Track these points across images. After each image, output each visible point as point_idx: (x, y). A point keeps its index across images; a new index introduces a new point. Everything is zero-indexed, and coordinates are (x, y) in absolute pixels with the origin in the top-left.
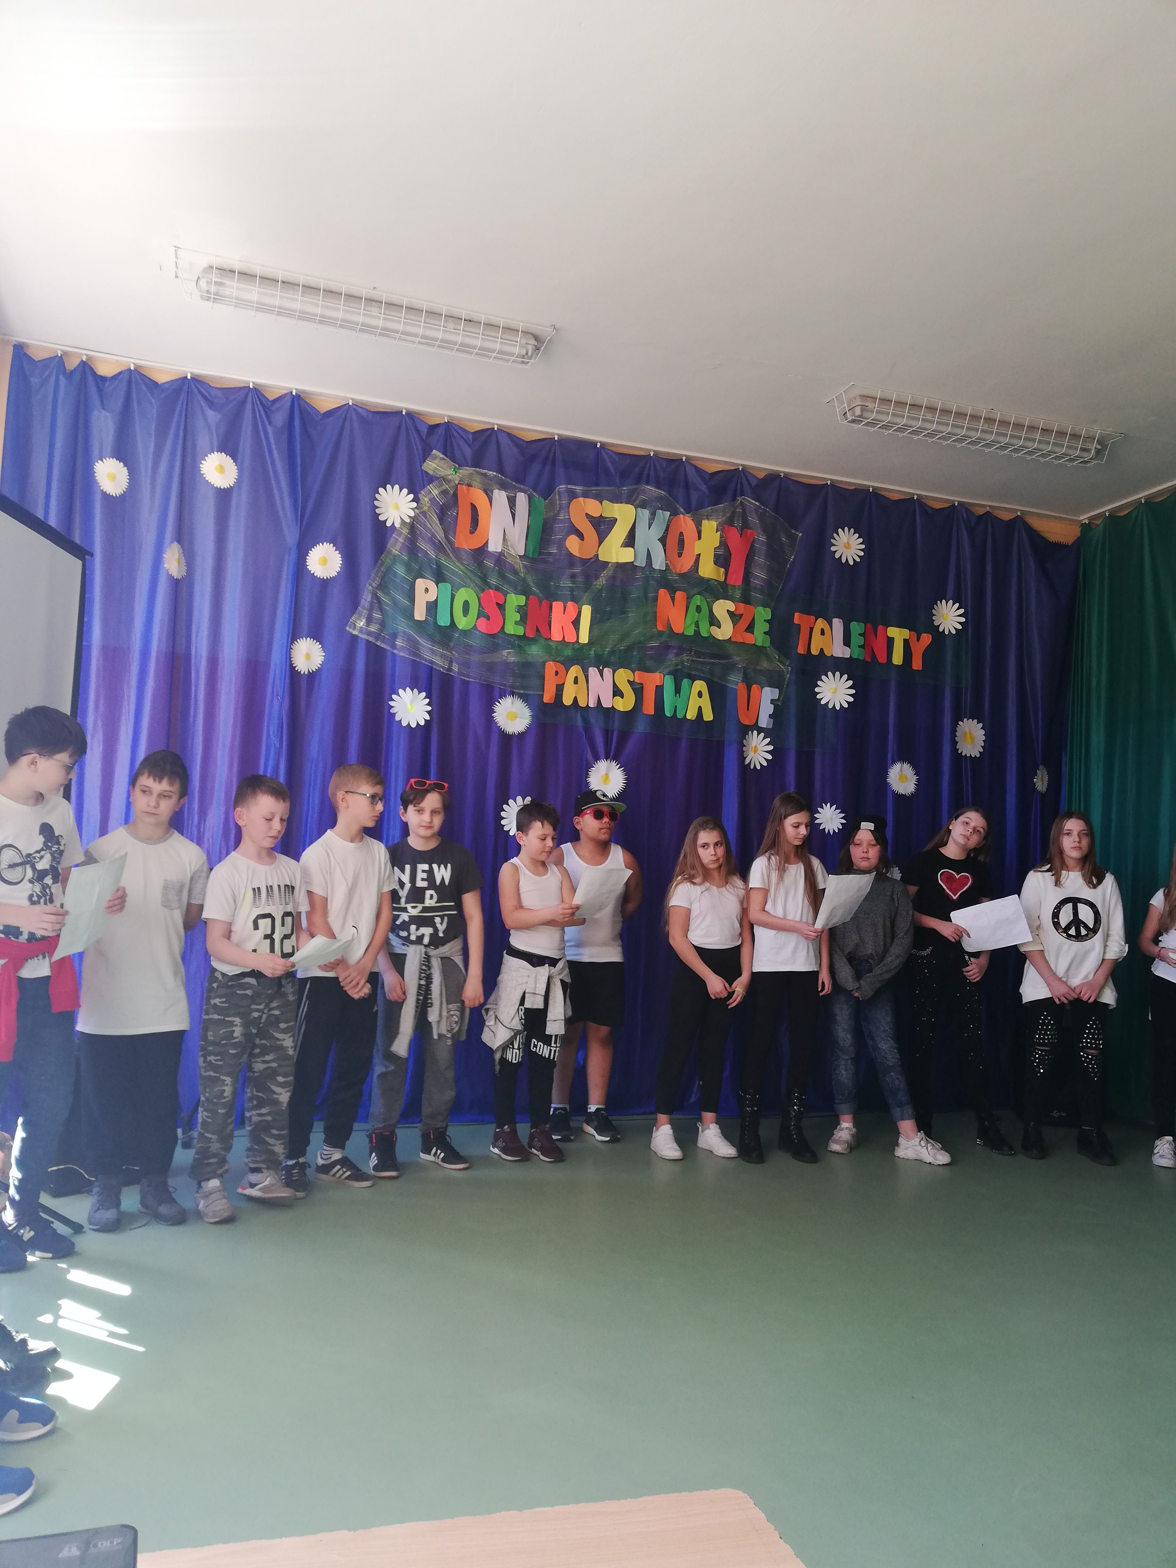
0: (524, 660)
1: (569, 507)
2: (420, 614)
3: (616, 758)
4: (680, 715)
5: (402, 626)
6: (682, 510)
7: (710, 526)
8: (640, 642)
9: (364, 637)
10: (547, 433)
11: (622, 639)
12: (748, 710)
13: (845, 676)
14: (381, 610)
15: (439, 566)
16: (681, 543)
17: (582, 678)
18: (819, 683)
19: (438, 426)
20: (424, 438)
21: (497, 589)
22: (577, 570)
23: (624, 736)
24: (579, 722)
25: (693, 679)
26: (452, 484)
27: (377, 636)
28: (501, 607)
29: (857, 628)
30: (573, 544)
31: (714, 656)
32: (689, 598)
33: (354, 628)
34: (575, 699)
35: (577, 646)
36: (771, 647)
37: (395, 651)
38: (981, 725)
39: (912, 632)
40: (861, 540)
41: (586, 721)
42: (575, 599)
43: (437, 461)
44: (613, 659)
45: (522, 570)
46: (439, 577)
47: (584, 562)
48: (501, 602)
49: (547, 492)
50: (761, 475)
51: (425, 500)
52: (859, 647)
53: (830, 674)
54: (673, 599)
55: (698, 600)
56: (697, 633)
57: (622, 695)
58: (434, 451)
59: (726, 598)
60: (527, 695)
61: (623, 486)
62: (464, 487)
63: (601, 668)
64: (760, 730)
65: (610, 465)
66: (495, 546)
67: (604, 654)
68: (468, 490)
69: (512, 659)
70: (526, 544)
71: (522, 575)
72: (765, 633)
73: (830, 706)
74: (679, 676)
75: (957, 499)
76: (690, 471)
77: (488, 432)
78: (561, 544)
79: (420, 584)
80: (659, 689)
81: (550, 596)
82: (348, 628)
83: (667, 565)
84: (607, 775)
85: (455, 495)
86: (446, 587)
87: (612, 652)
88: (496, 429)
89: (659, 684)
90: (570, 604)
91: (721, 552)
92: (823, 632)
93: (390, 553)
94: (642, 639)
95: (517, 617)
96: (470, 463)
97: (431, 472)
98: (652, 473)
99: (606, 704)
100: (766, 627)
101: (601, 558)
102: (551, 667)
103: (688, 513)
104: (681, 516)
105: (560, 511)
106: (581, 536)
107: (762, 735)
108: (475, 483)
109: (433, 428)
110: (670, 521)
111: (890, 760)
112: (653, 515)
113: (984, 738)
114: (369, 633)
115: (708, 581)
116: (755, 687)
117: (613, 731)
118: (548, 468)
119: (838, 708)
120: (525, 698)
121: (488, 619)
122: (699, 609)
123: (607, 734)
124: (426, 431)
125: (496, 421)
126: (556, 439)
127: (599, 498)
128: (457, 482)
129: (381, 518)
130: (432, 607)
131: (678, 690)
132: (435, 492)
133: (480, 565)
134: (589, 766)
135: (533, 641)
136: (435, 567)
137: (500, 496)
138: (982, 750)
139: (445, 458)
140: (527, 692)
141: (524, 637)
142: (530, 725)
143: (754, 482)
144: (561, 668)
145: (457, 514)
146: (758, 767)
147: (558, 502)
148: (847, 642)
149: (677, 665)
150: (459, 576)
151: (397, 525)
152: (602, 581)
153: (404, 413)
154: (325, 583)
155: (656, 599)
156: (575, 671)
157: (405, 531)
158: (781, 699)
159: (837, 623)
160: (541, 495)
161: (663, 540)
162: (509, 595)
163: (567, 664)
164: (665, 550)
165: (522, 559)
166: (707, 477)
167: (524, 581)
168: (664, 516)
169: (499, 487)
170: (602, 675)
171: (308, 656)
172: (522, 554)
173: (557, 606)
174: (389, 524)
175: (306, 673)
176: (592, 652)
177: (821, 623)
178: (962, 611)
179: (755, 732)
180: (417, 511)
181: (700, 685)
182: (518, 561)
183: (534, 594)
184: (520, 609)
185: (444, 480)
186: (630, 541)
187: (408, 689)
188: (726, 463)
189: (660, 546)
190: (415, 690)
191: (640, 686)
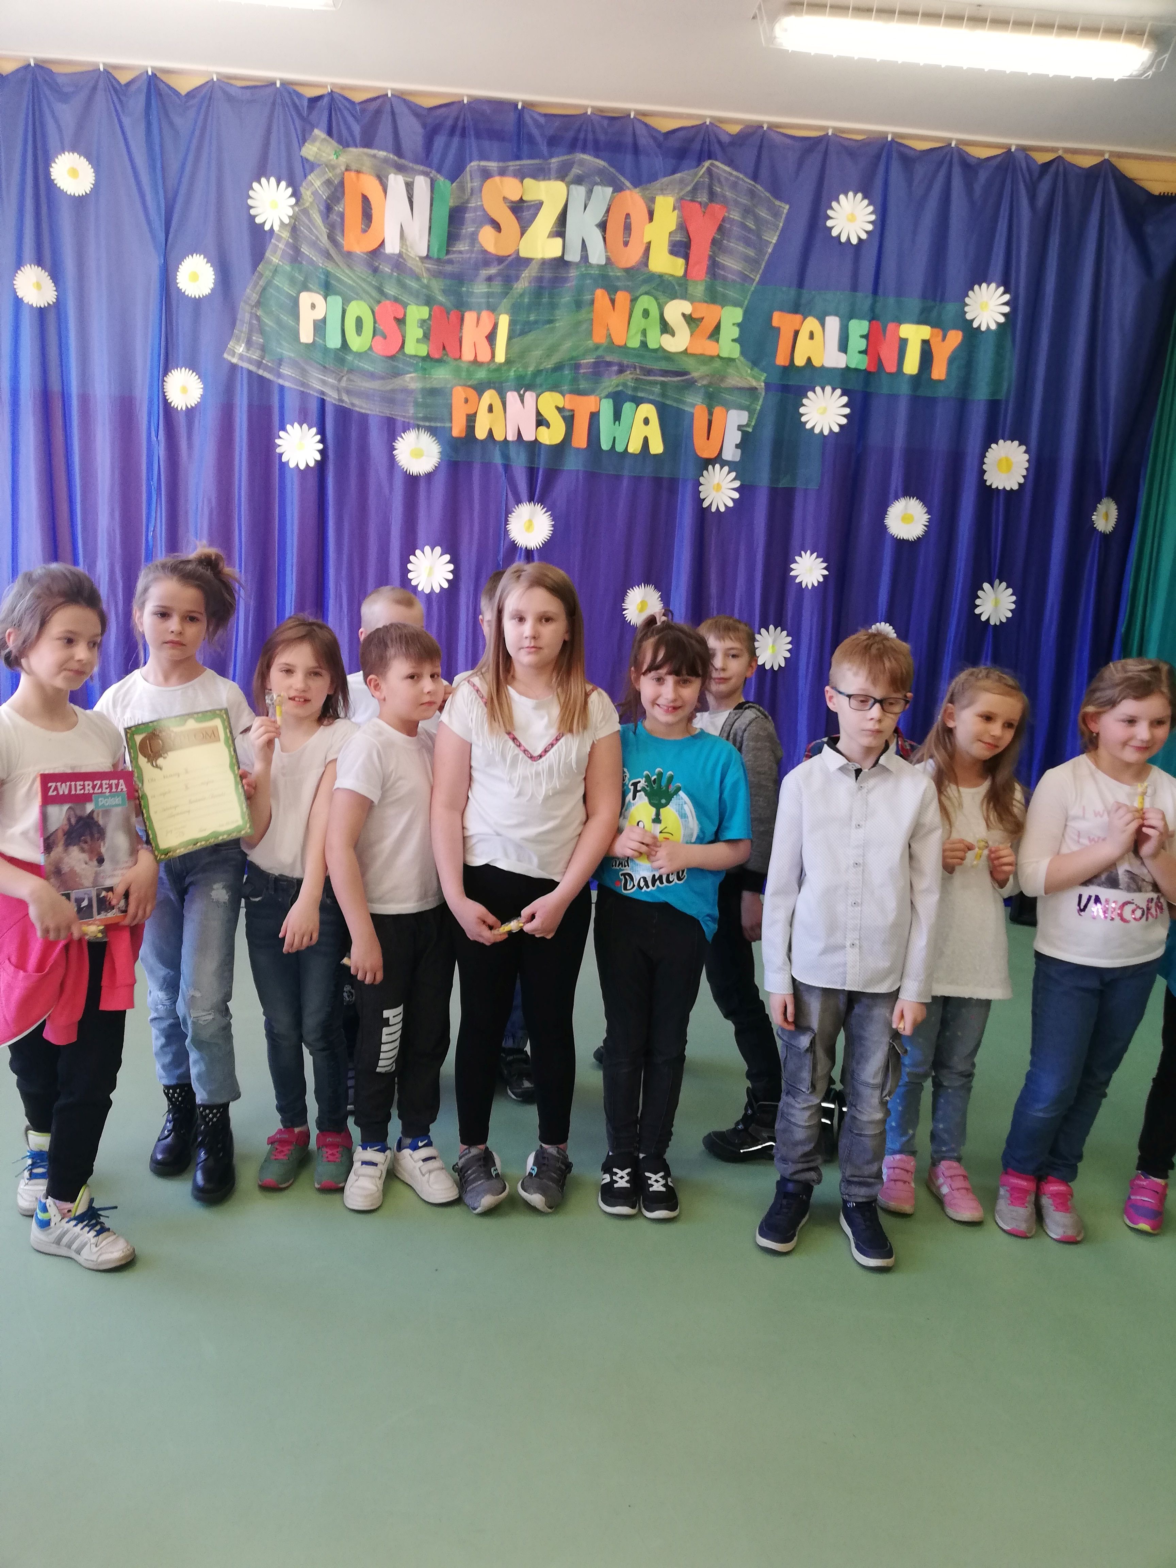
0: (428, 386)
1: (481, 191)
2: (306, 335)
3: (542, 501)
4: (619, 448)
5: (287, 351)
6: (628, 184)
7: (665, 205)
8: (572, 359)
9: (245, 365)
10: (456, 95)
11: (549, 355)
12: (708, 439)
13: (838, 392)
14: (262, 332)
15: (327, 274)
16: (628, 228)
17: (497, 406)
18: (805, 401)
19: (319, 98)
20: (305, 113)
21: (396, 300)
22: (493, 271)
23: (552, 475)
24: (498, 460)
25: (638, 401)
26: (338, 171)
27: (259, 364)
28: (401, 321)
29: (859, 327)
30: (487, 238)
31: (665, 373)
32: (634, 300)
33: (233, 354)
34: (490, 432)
35: (493, 367)
36: (742, 359)
37: (281, 382)
38: (1023, 448)
39: (936, 330)
40: (871, 208)
41: (506, 456)
42: (493, 309)
43: (317, 144)
44: (538, 380)
45: (425, 275)
46: (327, 289)
47: (500, 260)
48: (400, 316)
49: (455, 174)
50: (734, 129)
51: (307, 194)
52: (860, 352)
53: (818, 389)
54: (613, 301)
55: (646, 302)
56: (644, 344)
57: (548, 426)
58: (316, 132)
59: (684, 296)
60: (436, 428)
61: (551, 157)
62: (353, 174)
63: (522, 392)
64: (724, 463)
65: (535, 132)
66: (392, 247)
67: (526, 374)
68: (358, 178)
69: (416, 385)
70: (429, 241)
71: (425, 281)
72: (733, 340)
73: (817, 431)
74: (618, 399)
75: (1014, 142)
76: (641, 131)
77: (379, 101)
78: (474, 237)
79: (306, 299)
80: (594, 417)
81: (461, 305)
82: (225, 356)
83: (608, 259)
84: (530, 522)
85: (342, 183)
86: (336, 301)
87: (538, 373)
88: (390, 95)
89: (594, 410)
90: (485, 314)
91: (678, 238)
92: (812, 336)
93: (270, 262)
94: (574, 354)
95: (420, 333)
96: (358, 141)
97: (311, 158)
98: (590, 136)
99: (528, 436)
100: (735, 333)
101: (523, 254)
102: (459, 394)
103: (635, 186)
104: (627, 192)
105: (472, 194)
106: (497, 227)
107: (726, 469)
108: (364, 169)
109: (314, 100)
110: (612, 199)
111: (892, 496)
112: (590, 192)
113: (1027, 465)
114: (250, 361)
115: (661, 276)
116: (718, 411)
117: (538, 469)
118: (456, 140)
119: (826, 433)
120: (433, 432)
121: (385, 338)
122: (646, 313)
123: (532, 472)
124: (306, 103)
125: (389, 85)
126: (465, 102)
127: (521, 175)
128: (343, 169)
129: (258, 220)
130: (320, 326)
131: (617, 416)
132: (318, 183)
133: (375, 270)
134: (508, 512)
135: (439, 361)
136: (322, 277)
137: (396, 182)
138: (1022, 481)
139: (328, 138)
140: (433, 424)
141: (428, 358)
142: (439, 464)
143: (725, 139)
144: (472, 394)
145: (344, 209)
146: (722, 509)
147: (469, 185)
148: (843, 347)
149: (617, 386)
150: (350, 287)
151: (276, 228)
152: (523, 283)
153: (278, 85)
154: (197, 303)
155: (592, 302)
156: (490, 396)
157: (285, 235)
158: (753, 424)
159: (833, 323)
160: (446, 178)
161: (603, 226)
162: (409, 308)
163: (480, 389)
164: (604, 239)
165: (425, 261)
166: (661, 138)
167: (427, 287)
168: (603, 193)
169: (393, 170)
170: (522, 401)
171: (184, 390)
172: (425, 254)
173: (470, 317)
174: (267, 227)
175: (184, 409)
176: (512, 373)
177: (811, 323)
178: (1007, 297)
179: (717, 466)
180: (297, 209)
181: (648, 410)
182: (420, 264)
183: (441, 304)
184: (423, 323)
185: (327, 166)
186: (560, 229)
187: (296, 425)
188: (690, 116)
189: (598, 233)
190: (305, 426)
191: (571, 413)
